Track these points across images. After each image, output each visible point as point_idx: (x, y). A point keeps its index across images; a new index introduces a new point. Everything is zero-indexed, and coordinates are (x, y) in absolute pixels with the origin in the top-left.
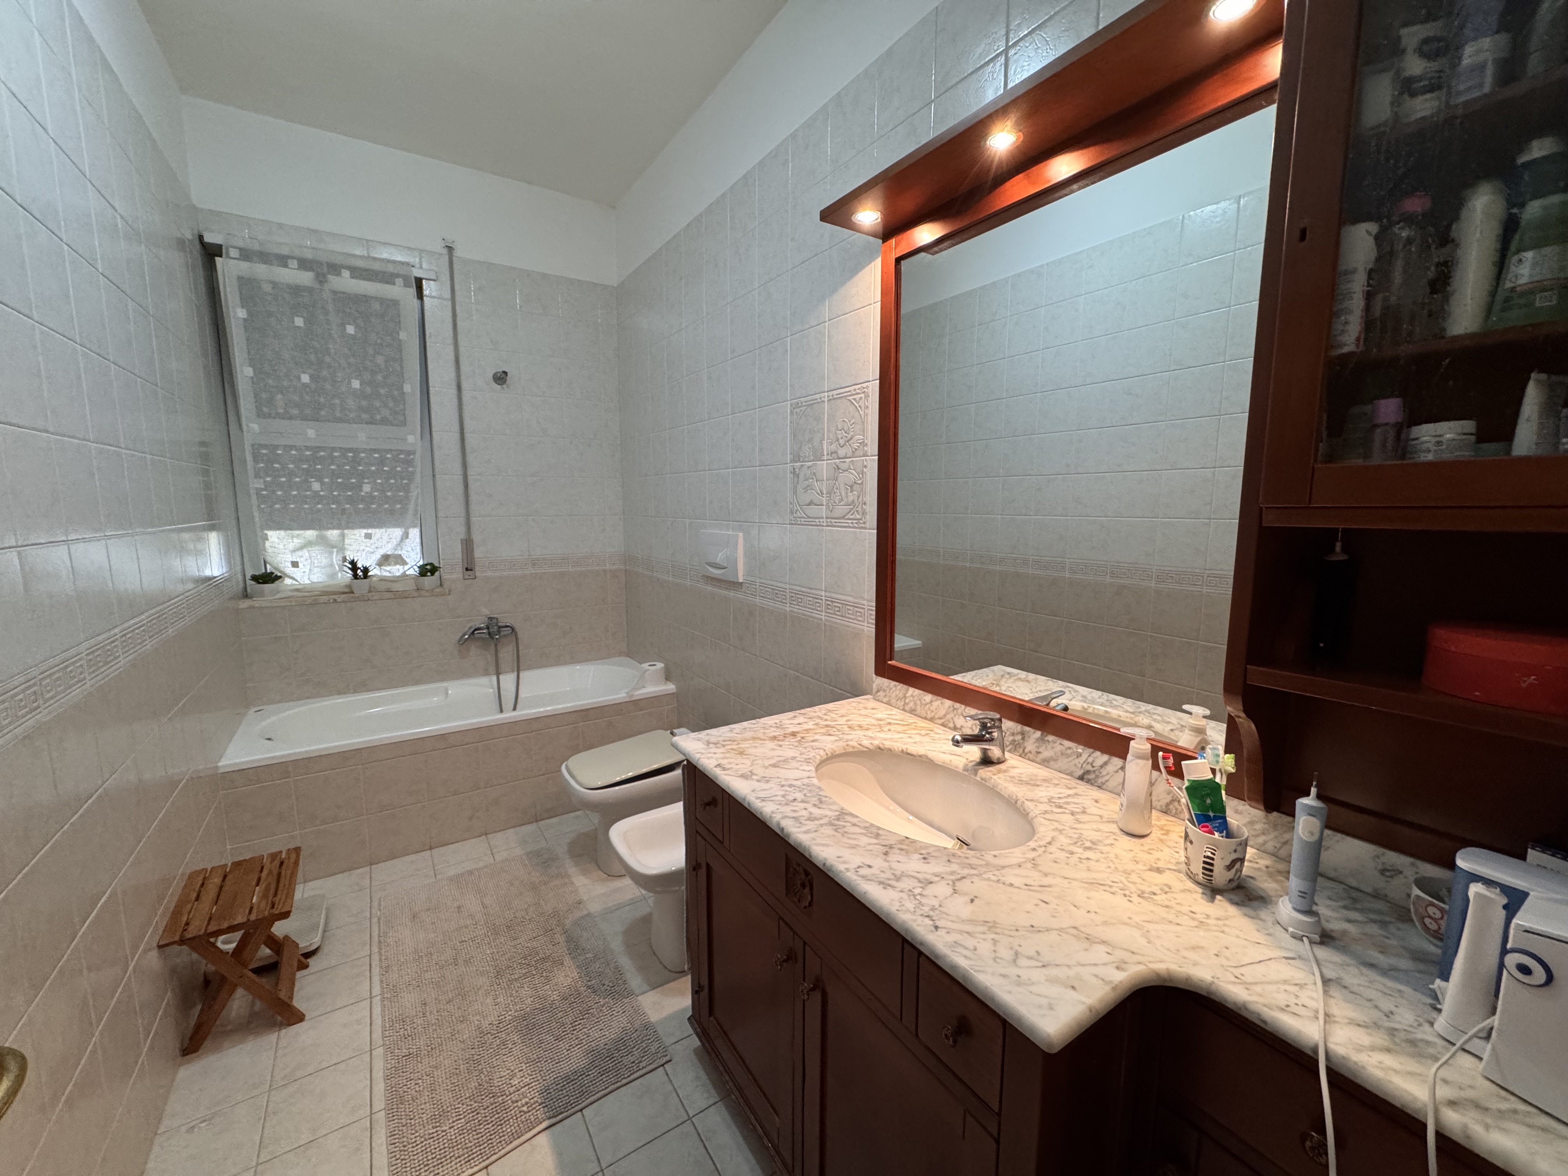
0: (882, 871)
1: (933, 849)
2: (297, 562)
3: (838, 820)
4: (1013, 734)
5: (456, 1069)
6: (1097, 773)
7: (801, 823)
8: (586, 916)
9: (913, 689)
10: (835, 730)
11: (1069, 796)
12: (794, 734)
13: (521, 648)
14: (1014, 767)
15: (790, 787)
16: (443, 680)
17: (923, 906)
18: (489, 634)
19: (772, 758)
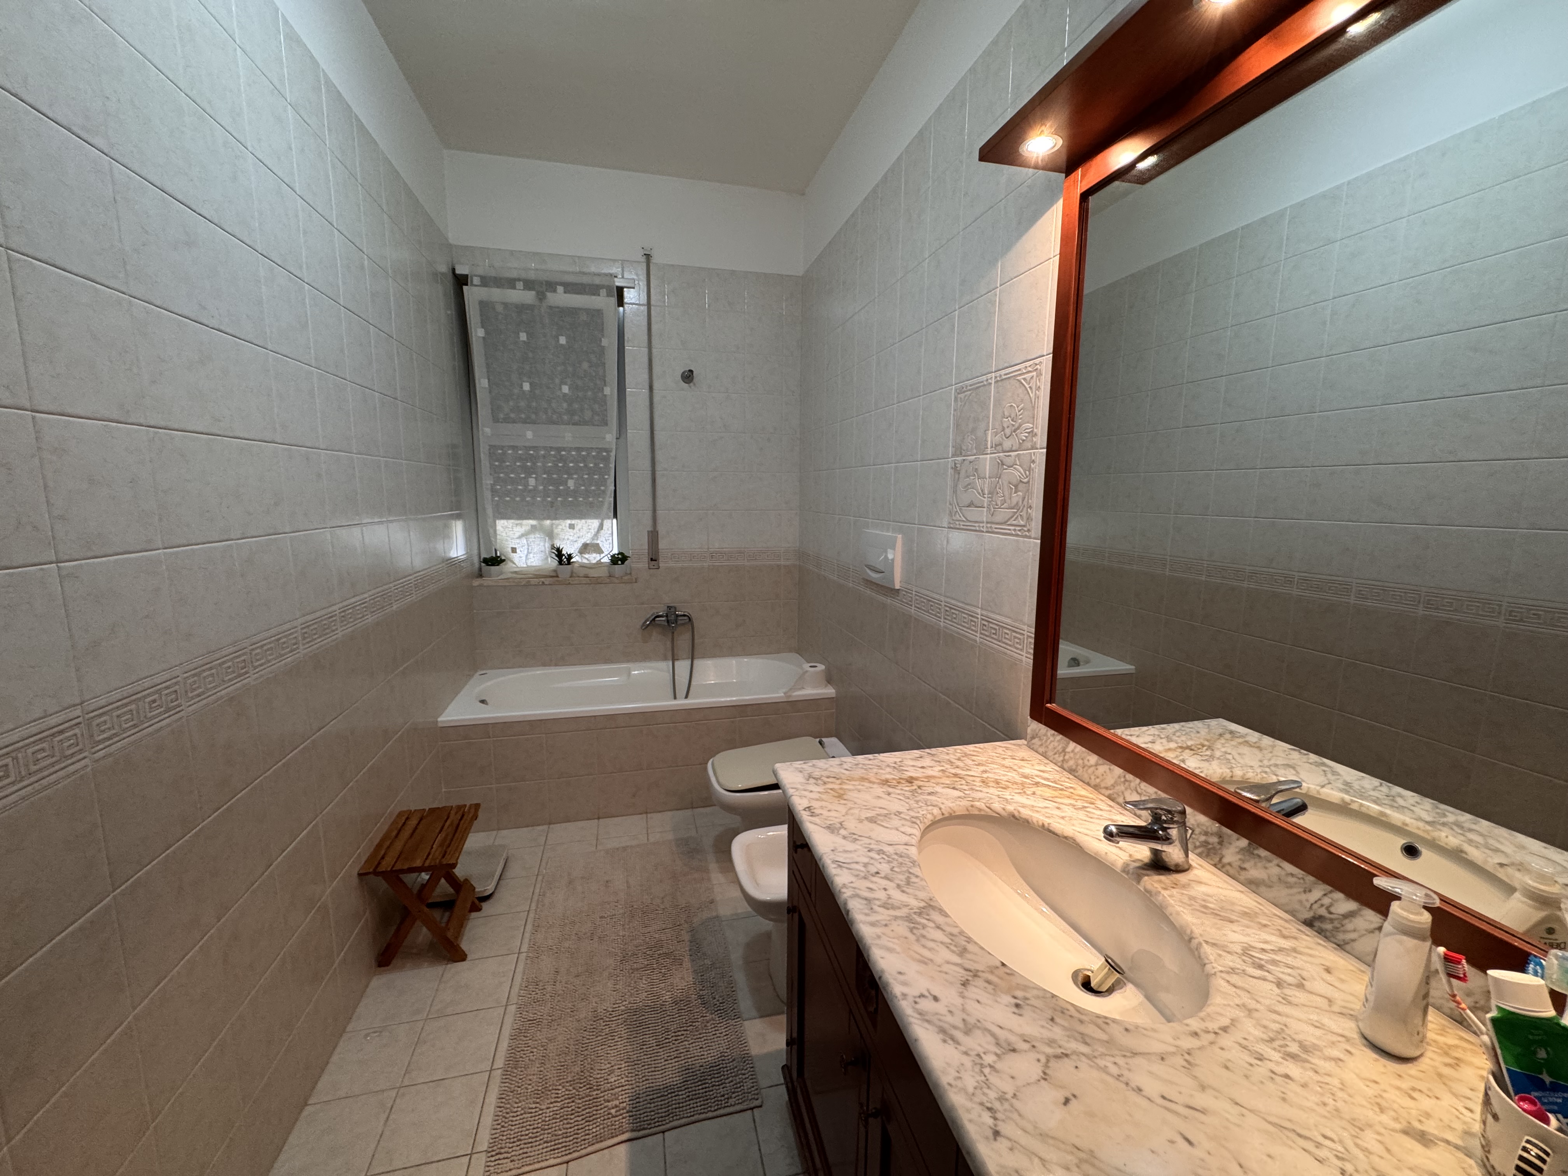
0: (950, 1012)
1: (1035, 992)
2: (515, 548)
3: (920, 914)
4: (1206, 833)
5: (567, 1048)
6: (1336, 924)
7: (872, 909)
8: (715, 918)
9: (1074, 744)
10: (964, 782)
11: (1281, 950)
12: (910, 780)
13: (696, 637)
14: (1201, 883)
15: (879, 854)
16: (628, 661)
17: (989, 1088)
18: (668, 621)
19: (872, 809)
